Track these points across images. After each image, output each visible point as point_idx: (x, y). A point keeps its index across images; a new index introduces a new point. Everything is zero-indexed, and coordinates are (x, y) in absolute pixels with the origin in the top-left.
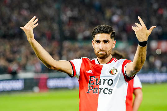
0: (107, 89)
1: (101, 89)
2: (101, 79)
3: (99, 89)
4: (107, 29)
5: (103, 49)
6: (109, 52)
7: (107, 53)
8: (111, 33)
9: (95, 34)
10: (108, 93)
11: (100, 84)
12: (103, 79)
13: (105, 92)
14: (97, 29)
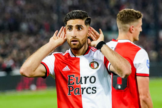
0: (90, 88)
1: (83, 89)
2: (81, 77)
3: (81, 89)
4: (80, 14)
5: (75, 36)
6: (82, 40)
7: (81, 42)
8: (85, 19)
9: (67, 21)
10: (91, 93)
11: (82, 83)
12: (84, 77)
13: (89, 92)
14: (69, 15)
